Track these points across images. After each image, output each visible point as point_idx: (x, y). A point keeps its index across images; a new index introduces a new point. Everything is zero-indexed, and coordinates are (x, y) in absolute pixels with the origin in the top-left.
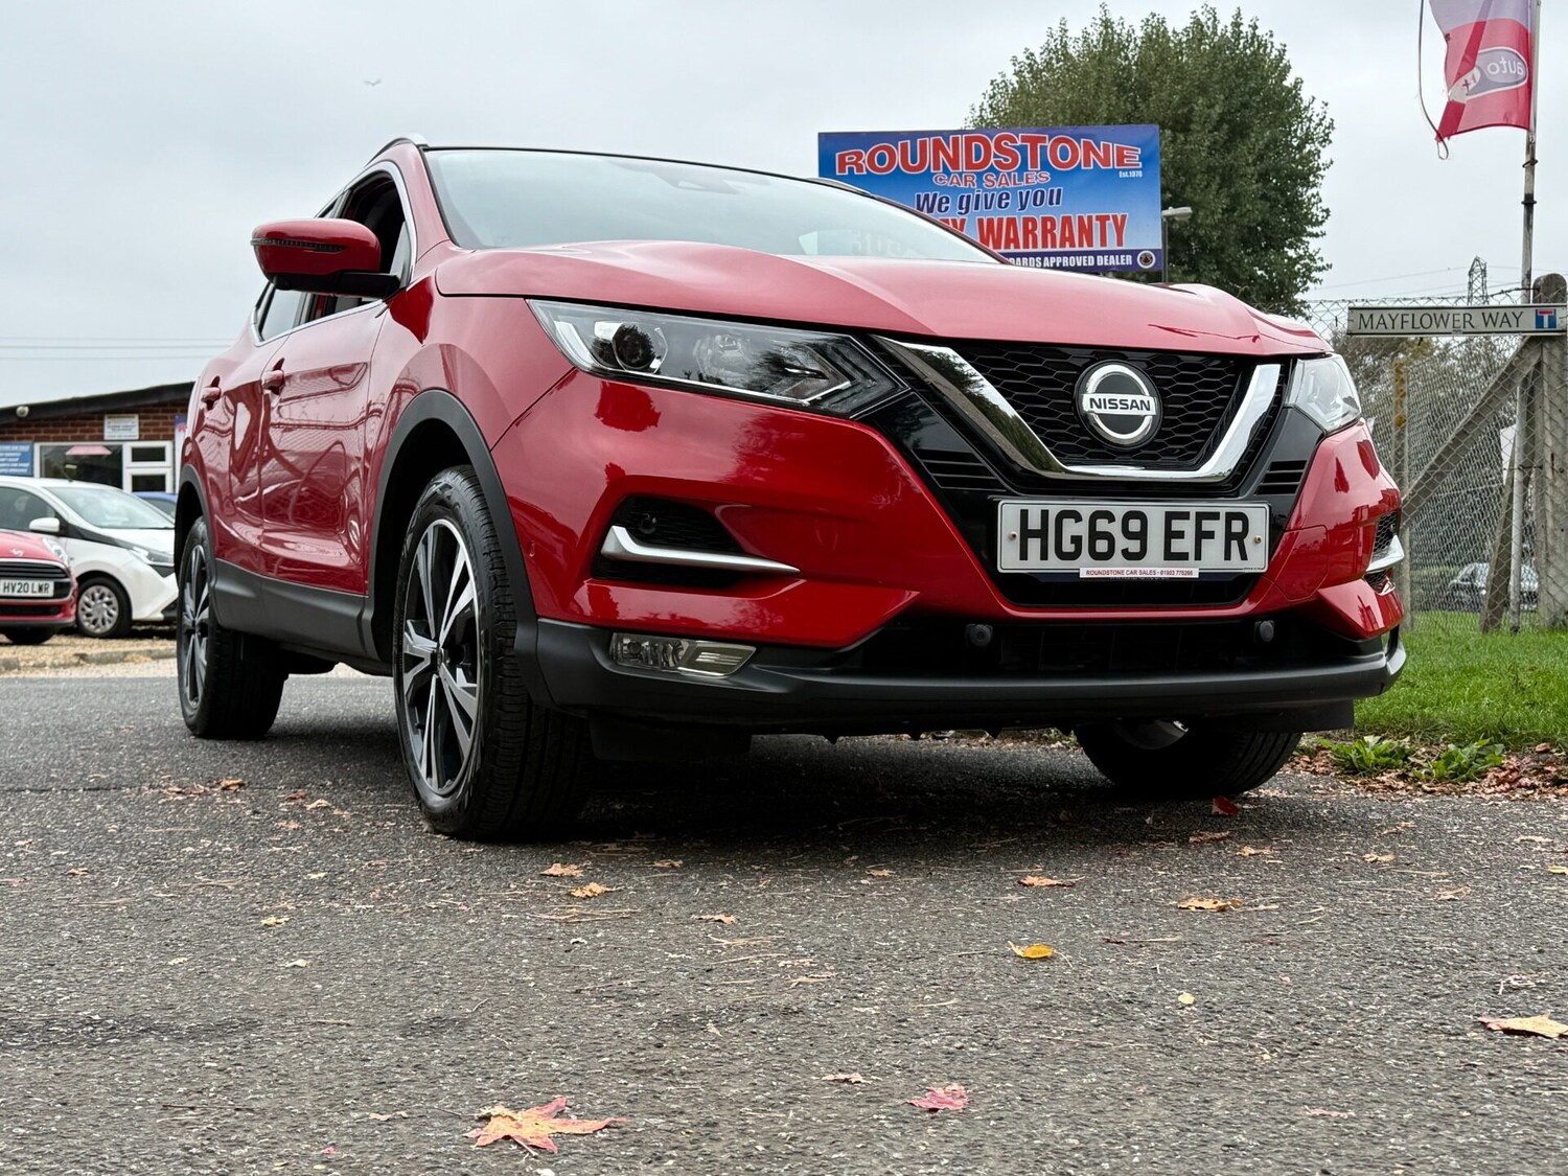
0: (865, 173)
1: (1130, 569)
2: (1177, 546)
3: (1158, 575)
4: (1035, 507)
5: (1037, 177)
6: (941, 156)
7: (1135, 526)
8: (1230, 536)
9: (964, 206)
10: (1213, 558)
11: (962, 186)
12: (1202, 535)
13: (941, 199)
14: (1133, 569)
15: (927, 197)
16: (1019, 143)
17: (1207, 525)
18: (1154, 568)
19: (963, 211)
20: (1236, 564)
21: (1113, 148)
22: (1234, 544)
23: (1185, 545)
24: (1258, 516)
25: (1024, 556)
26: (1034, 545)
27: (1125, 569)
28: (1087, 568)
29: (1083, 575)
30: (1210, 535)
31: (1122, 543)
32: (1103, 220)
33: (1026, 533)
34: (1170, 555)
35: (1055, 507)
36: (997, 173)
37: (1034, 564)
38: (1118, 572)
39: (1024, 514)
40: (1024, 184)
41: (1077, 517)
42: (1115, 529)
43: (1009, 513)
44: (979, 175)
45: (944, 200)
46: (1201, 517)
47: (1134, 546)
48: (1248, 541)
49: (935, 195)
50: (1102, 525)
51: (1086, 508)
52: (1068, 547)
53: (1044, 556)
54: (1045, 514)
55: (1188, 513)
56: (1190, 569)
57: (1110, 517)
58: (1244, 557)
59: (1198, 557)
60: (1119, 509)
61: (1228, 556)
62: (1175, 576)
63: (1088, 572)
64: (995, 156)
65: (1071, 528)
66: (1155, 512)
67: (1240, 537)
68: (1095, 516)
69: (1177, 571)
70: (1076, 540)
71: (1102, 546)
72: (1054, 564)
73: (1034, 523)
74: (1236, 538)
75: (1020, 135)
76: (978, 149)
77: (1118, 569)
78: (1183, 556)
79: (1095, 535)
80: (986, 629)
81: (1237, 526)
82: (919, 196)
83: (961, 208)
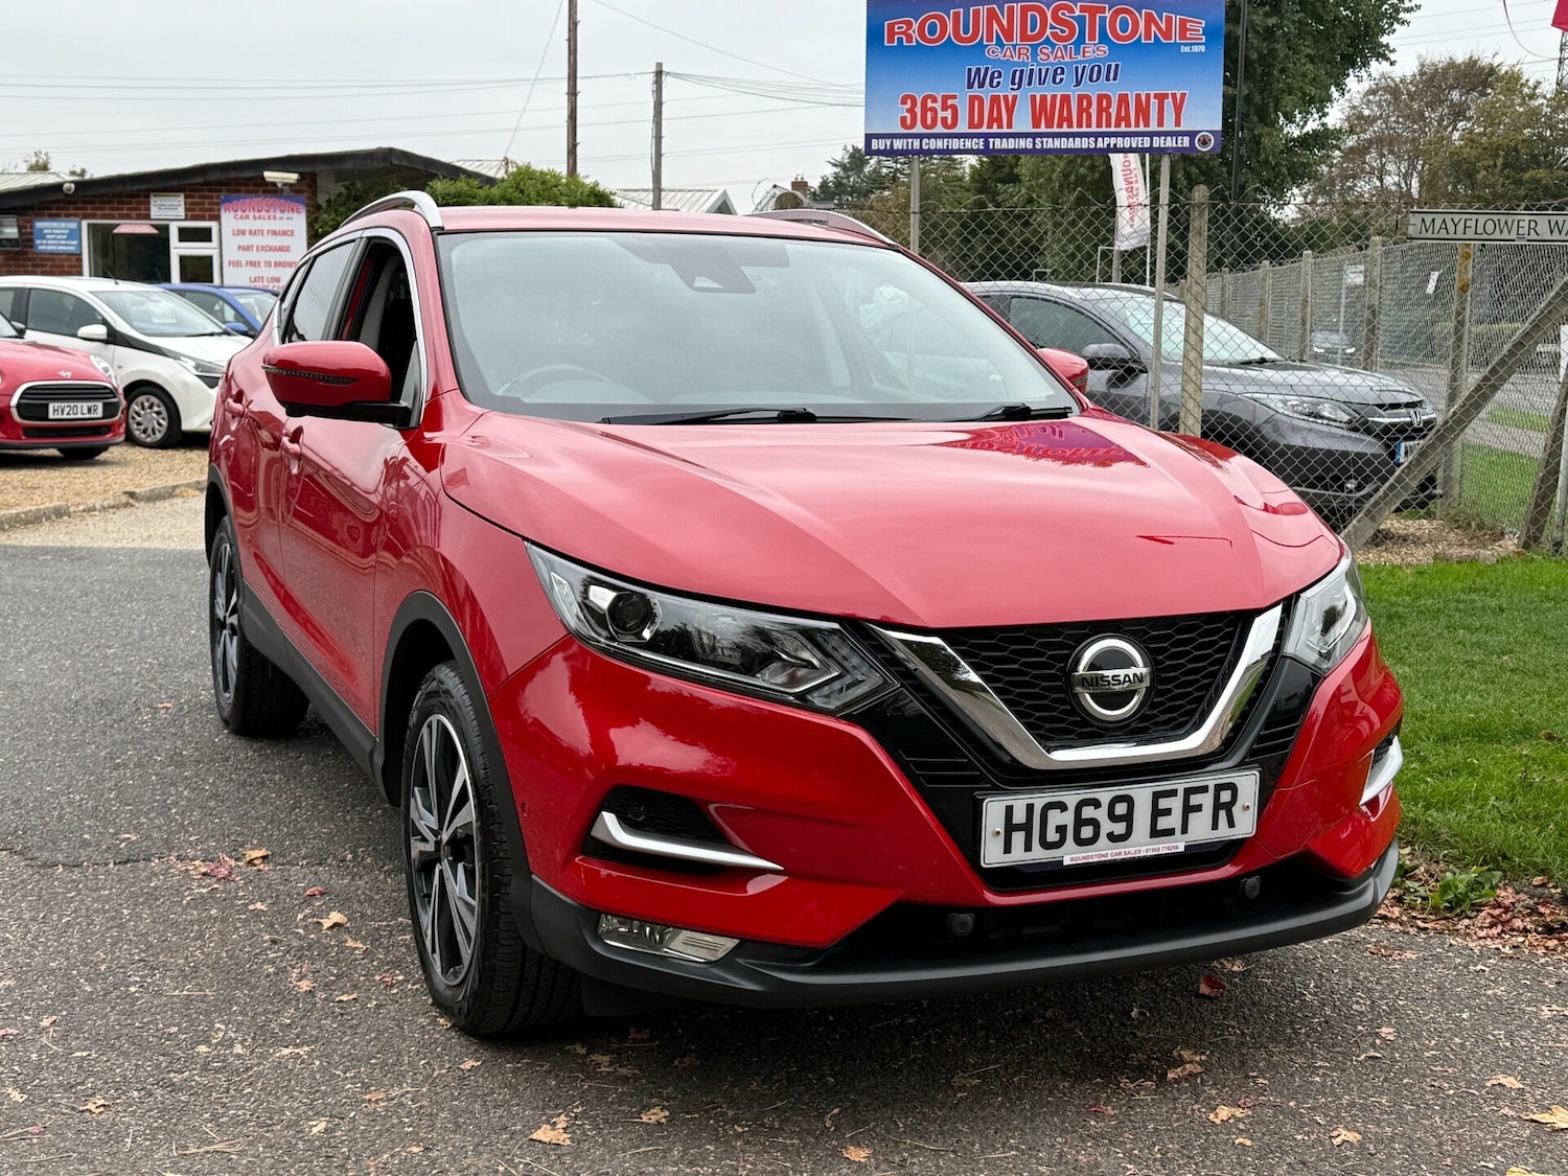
0: (914, 44)
1: (1115, 851)
2: (1163, 823)
3: (1143, 854)
4: (1019, 804)
5: (1094, 51)
6: (995, 26)
7: (1121, 809)
8: (1218, 806)
9: (1017, 81)
10: (1201, 830)
11: (1016, 59)
12: (1188, 809)
13: (993, 73)
14: (1118, 851)
15: (978, 70)
16: (1077, 13)
17: (1195, 800)
18: (1141, 846)
19: (1016, 87)
20: (1224, 832)
21: (1176, 19)
22: (1222, 814)
23: (1173, 821)
24: (1248, 784)
25: (1007, 849)
26: (1018, 838)
27: (1109, 852)
28: (1071, 855)
29: (1067, 862)
30: (1198, 808)
31: (1107, 826)
32: (1161, 98)
33: (1010, 827)
34: (1155, 833)
35: (1039, 800)
36: (1053, 46)
37: (1018, 855)
38: (1103, 856)
39: (1009, 810)
40: (1080, 58)
41: (1062, 807)
42: (1101, 814)
43: (993, 812)
44: (1034, 47)
45: (996, 75)
46: (1189, 792)
47: (1120, 828)
48: (1236, 810)
49: (987, 70)
50: (1088, 812)
51: (1071, 798)
52: (1052, 836)
53: (1028, 848)
54: (1030, 808)
55: (1176, 790)
56: (1176, 844)
57: (1096, 804)
58: (1231, 824)
59: (1184, 830)
60: (1105, 795)
61: (1215, 826)
62: (1161, 852)
63: (1072, 860)
64: (1052, 27)
65: (1056, 818)
66: (1142, 794)
67: (1229, 807)
68: (1081, 804)
69: (1163, 847)
70: (1061, 829)
71: (1087, 832)
72: (1038, 854)
73: (1019, 817)
74: (1224, 808)
75: (1079, 4)
76: (1033, 17)
77: (1102, 852)
78: (1170, 832)
79: (1080, 822)
80: (968, 918)
81: (1226, 796)
82: (970, 70)
83: (1013, 83)
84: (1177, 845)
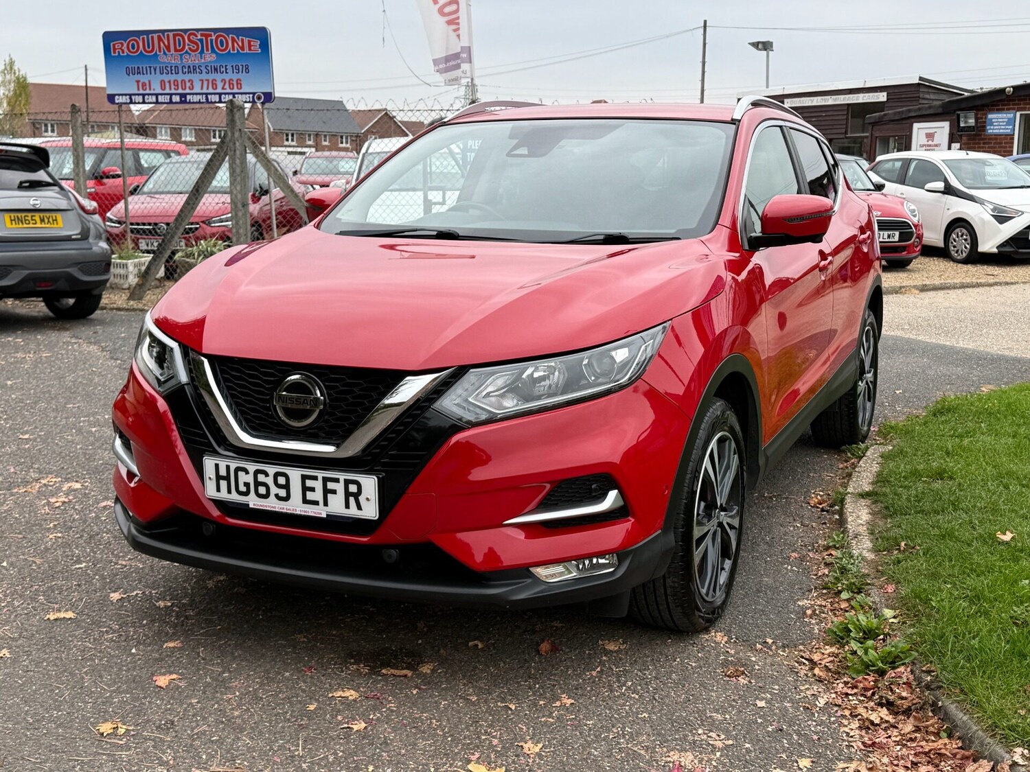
1: (279, 506)
2: (310, 496)
3: (297, 512)
4: (224, 463)
7: (282, 480)
8: (348, 494)
10: (336, 505)
14: (281, 506)
17: (331, 485)
18: (295, 506)
20: (353, 512)
22: (352, 500)
24: (370, 484)
25: (217, 489)
27: (276, 506)
28: (253, 501)
29: (251, 506)
30: (334, 492)
31: (274, 490)
33: (219, 478)
35: (235, 464)
37: (223, 494)
38: (272, 507)
39: (217, 466)
41: (247, 472)
42: (270, 481)
46: (325, 480)
47: (282, 493)
48: (362, 499)
50: (261, 478)
51: (252, 467)
52: (243, 488)
53: (228, 491)
54: (228, 467)
55: (318, 477)
57: (267, 474)
59: (326, 504)
60: (272, 470)
61: (347, 506)
62: (309, 514)
63: (254, 505)
65: (243, 477)
66: (296, 475)
67: (357, 496)
68: (257, 472)
69: (311, 511)
70: (247, 485)
71: (262, 490)
72: (234, 497)
73: (223, 472)
74: (353, 496)
77: (272, 504)
79: (258, 484)
81: (353, 489)
84: (321, 512)
